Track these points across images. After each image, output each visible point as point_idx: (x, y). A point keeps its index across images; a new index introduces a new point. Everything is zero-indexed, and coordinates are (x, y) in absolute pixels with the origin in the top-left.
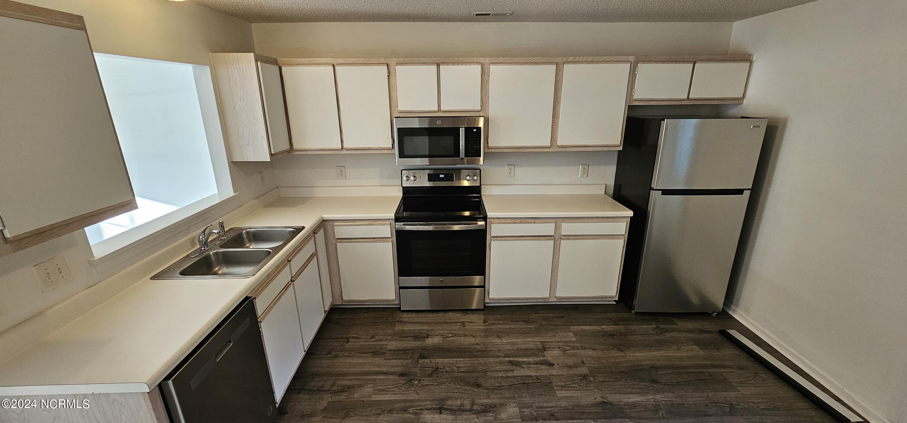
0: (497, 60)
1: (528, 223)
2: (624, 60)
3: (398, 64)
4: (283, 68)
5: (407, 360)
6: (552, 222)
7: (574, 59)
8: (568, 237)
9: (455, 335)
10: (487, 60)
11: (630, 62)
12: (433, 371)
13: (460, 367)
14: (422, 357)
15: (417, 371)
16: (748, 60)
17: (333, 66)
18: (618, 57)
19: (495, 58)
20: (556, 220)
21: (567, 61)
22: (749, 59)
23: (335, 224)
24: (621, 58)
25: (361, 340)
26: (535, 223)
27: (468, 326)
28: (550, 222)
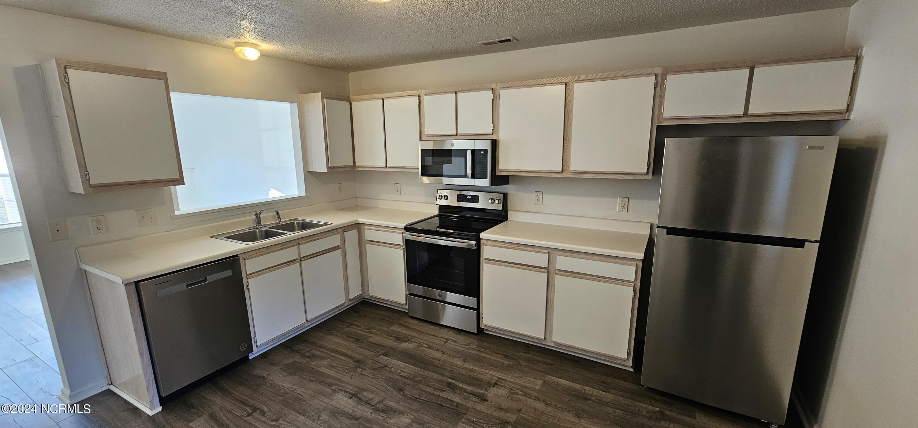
0: (507, 84)
1: (519, 249)
2: (648, 72)
3: (426, 95)
4: (353, 104)
5: (372, 352)
6: (545, 253)
7: (586, 77)
8: (564, 272)
9: (430, 347)
10: (499, 85)
11: (655, 75)
12: (382, 367)
13: (404, 372)
14: (386, 355)
15: (370, 362)
16: (852, 56)
17: (383, 99)
18: (641, 70)
19: (505, 83)
20: (550, 252)
21: (579, 80)
22: (855, 54)
23: (366, 227)
24: (643, 71)
25: (359, 329)
26: (526, 250)
27: (450, 344)
28: (542, 252)
